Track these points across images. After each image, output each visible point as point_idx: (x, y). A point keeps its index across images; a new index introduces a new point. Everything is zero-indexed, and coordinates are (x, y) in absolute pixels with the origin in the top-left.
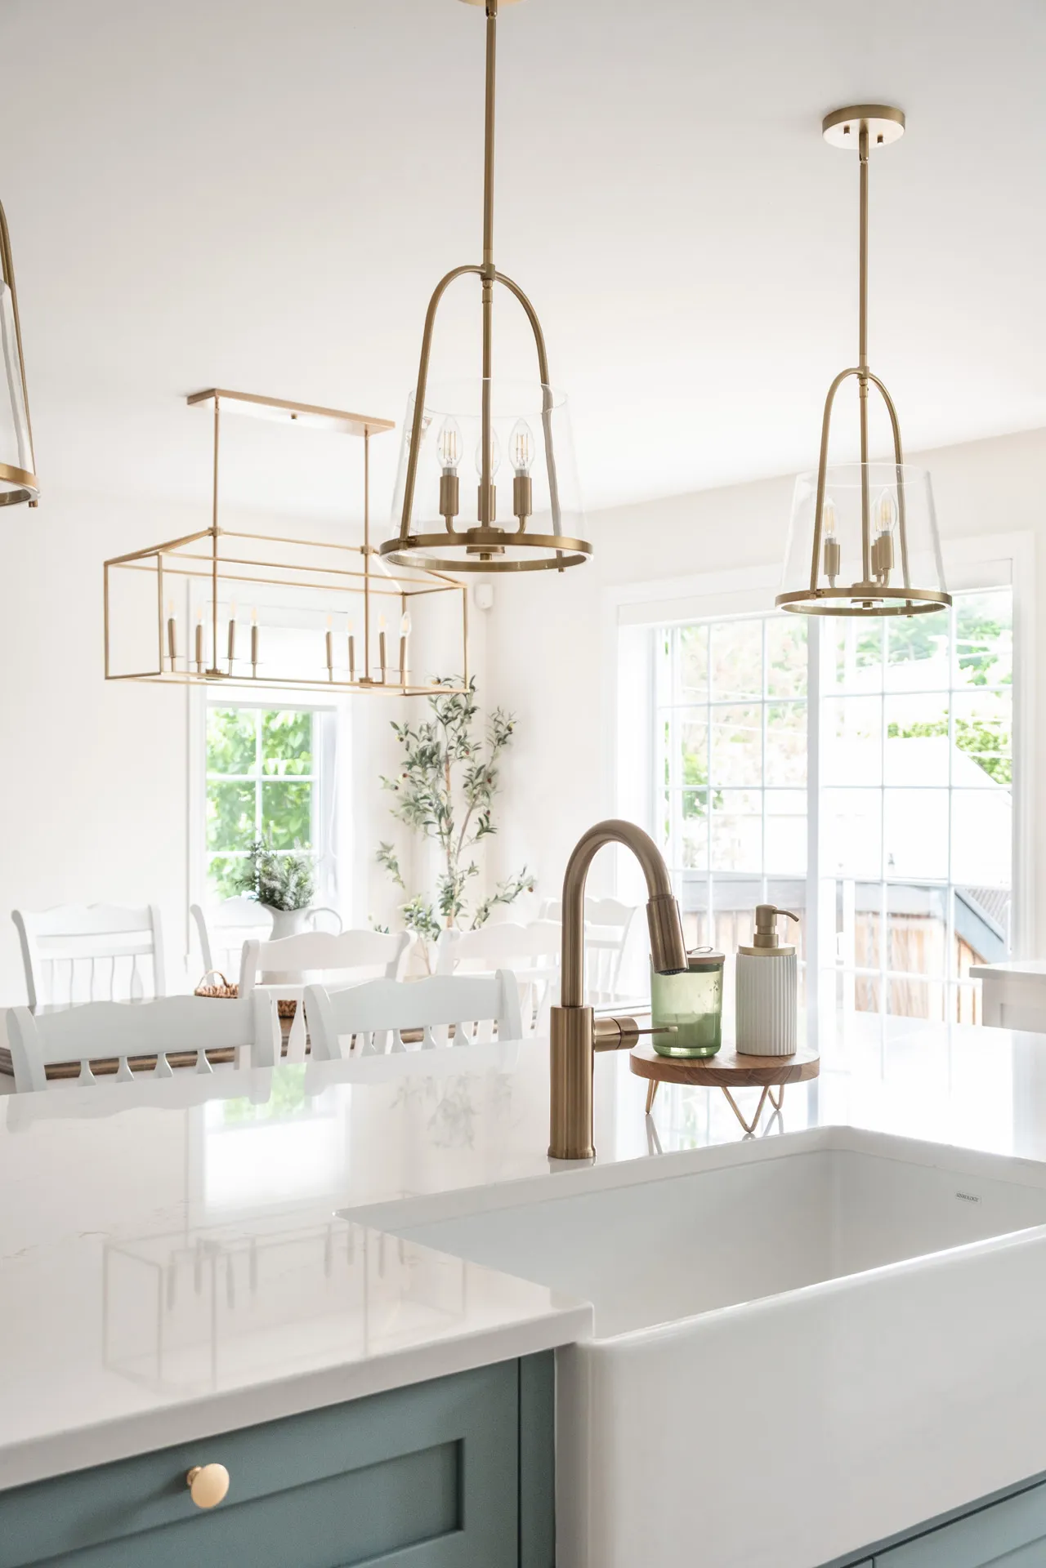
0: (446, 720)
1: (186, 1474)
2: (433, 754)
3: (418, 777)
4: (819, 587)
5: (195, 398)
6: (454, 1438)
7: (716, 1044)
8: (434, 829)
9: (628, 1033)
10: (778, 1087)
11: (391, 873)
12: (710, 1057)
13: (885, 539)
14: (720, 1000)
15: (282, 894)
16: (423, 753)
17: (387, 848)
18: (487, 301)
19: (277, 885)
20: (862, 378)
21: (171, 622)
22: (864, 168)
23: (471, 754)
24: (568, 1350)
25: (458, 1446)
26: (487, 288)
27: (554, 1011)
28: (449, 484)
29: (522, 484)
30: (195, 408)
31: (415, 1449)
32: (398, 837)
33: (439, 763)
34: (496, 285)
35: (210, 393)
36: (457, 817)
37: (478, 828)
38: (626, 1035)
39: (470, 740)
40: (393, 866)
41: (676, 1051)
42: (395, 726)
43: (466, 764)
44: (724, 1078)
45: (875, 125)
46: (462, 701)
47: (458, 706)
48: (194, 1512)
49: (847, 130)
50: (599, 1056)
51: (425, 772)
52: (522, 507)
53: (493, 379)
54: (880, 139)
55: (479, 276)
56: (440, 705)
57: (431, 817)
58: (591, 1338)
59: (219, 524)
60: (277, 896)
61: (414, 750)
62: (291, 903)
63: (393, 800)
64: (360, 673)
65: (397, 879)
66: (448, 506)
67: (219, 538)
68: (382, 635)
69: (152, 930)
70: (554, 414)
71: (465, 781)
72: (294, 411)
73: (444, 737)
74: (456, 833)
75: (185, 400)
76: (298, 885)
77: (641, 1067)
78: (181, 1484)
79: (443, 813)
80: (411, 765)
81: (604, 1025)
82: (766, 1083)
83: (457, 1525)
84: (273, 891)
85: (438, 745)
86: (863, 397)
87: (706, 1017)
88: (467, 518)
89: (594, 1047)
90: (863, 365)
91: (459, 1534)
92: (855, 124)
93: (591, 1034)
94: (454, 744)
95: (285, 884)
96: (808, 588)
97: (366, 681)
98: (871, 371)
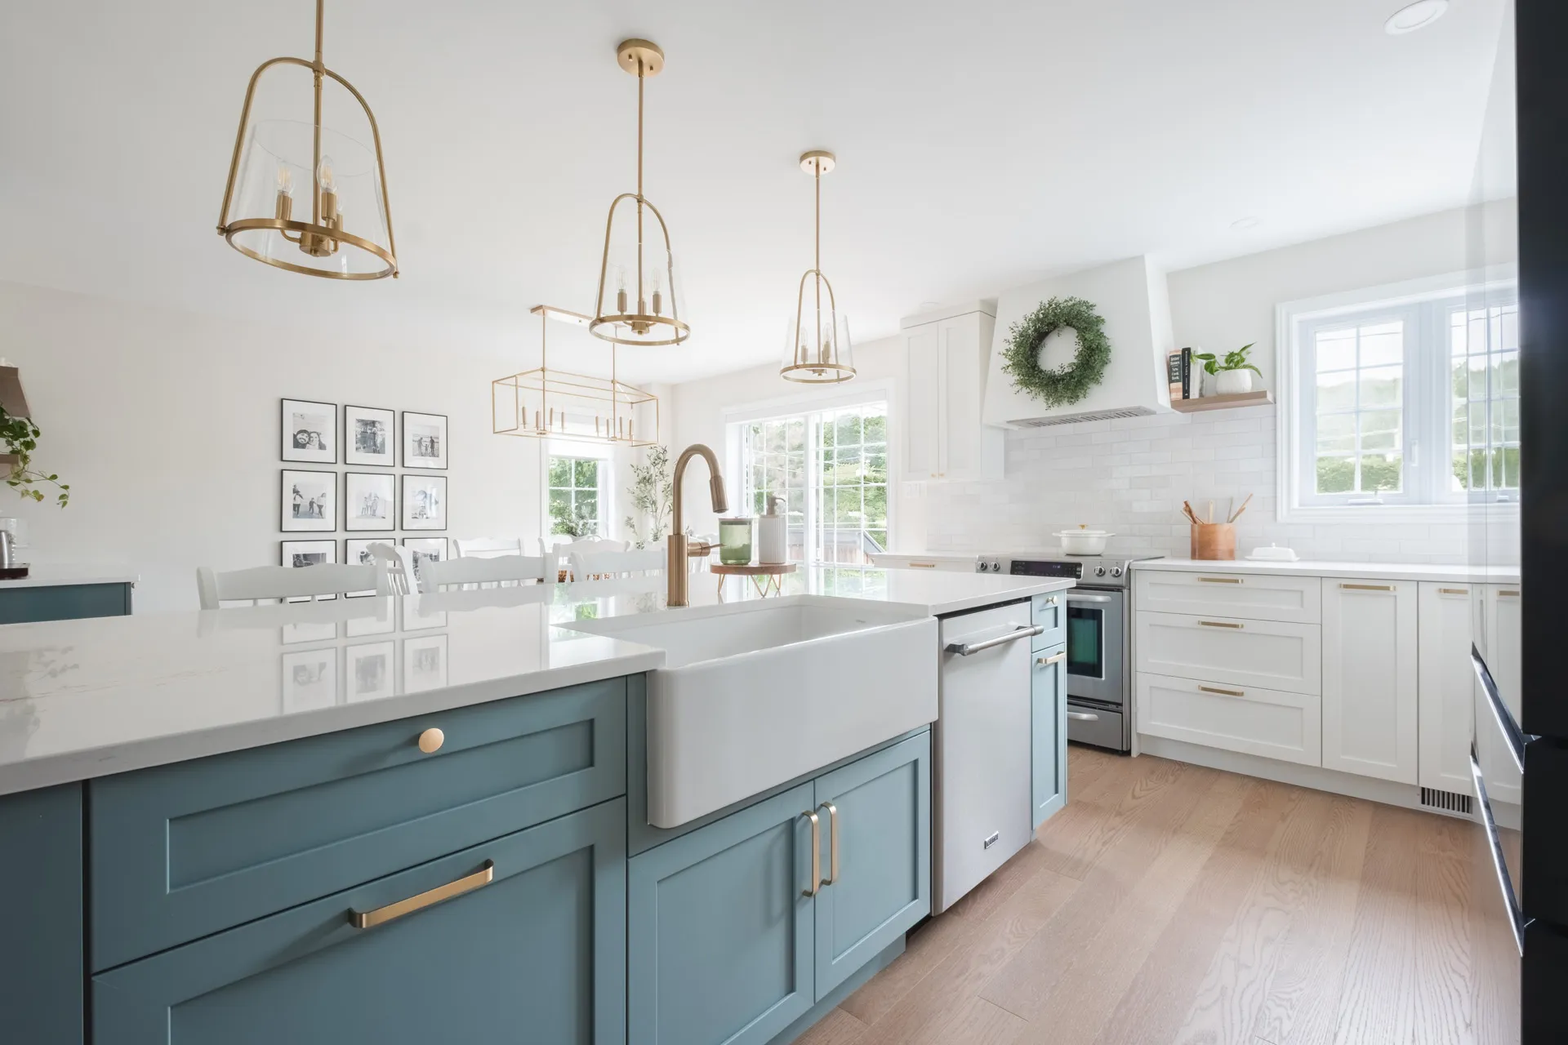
0: (654, 464)
1: (418, 736)
2: (649, 479)
3: (643, 489)
4: (798, 364)
5: (534, 310)
6: (589, 718)
7: (749, 559)
8: (649, 510)
9: (705, 548)
10: (778, 575)
11: (632, 529)
12: (746, 564)
13: (827, 346)
14: (750, 539)
15: (576, 529)
16: (645, 478)
17: (630, 519)
18: (640, 212)
19: (574, 525)
20: (817, 275)
21: (523, 409)
22: (818, 181)
23: (665, 479)
24: (653, 671)
25: (592, 722)
26: (640, 207)
27: (670, 537)
28: (622, 297)
29: (657, 298)
30: (534, 315)
31: (568, 723)
32: (634, 513)
33: (652, 483)
34: (644, 206)
35: (540, 307)
36: (660, 505)
37: (668, 509)
38: (704, 550)
39: (665, 473)
40: (632, 526)
41: (729, 562)
42: (633, 466)
43: (663, 482)
44: (752, 571)
45: (824, 161)
46: (661, 456)
47: (660, 458)
48: (423, 757)
49: (810, 163)
50: (691, 559)
51: (646, 486)
52: (657, 309)
53: (643, 243)
54: (825, 169)
55: (636, 200)
56: (652, 458)
57: (648, 505)
58: (665, 667)
59: (546, 366)
60: (574, 530)
61: (641, 477)
62: (580, 533)
63: (631, 498)
64: (611, 435)
65: (634, 532)
66: (622, 305)
67: (546, 373)
68: (621, 418)
69: (520, 548)
70: (673, 269)
71: (663, 489)
72: (581, 319)
73: (654, 471)
74: (659, 511)
75: (530, 311)
76: (583, 525)
77: (716, 569)
78: (415, 740)
79: (654, 503)
80: (639, 483)
81: (693, 545)
82: (772, 573)
83: (591, 764)
84: (572, 528)
85: (651, 475)
86: (818, 283)
87: (744, 545)
88: (632, 309)
89: (688, 555)
90: (818, 270)
91: (591, 769)
92: (813, 159)
93: (687, 549)
94: (658, 474)
95: (577, 525)
96: (793, 364)
97: (614, 439)
98: (821, 272)
